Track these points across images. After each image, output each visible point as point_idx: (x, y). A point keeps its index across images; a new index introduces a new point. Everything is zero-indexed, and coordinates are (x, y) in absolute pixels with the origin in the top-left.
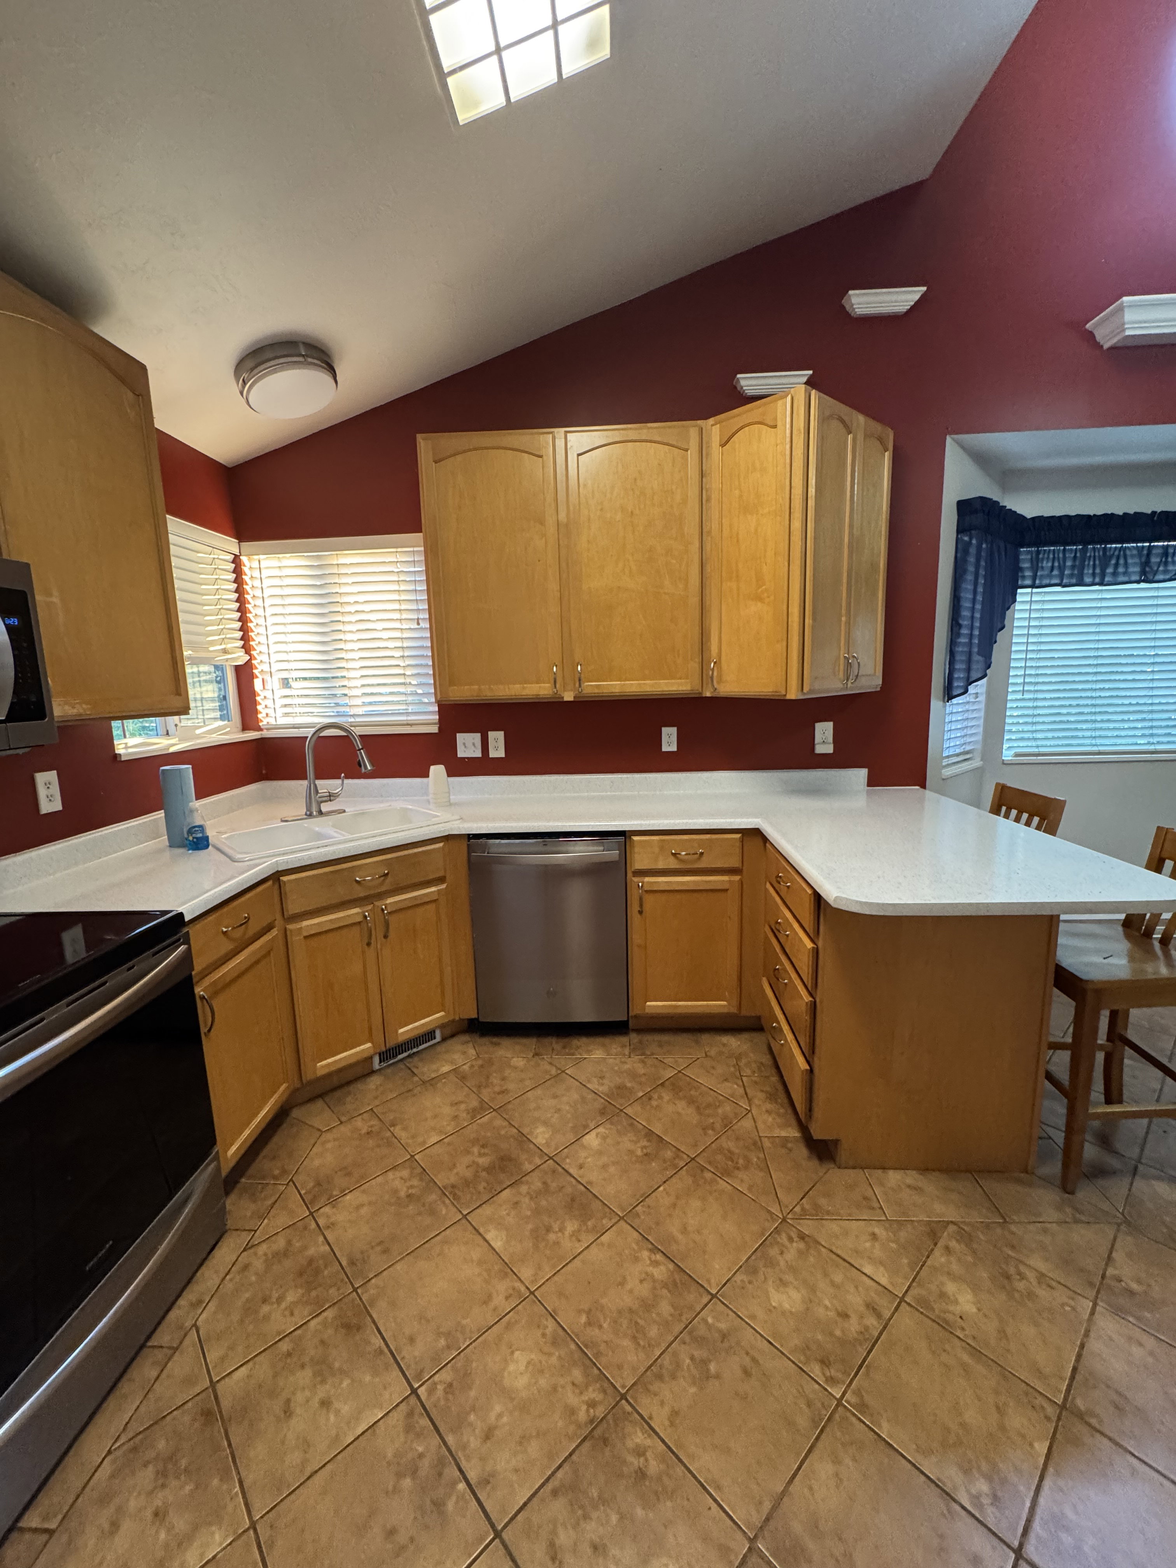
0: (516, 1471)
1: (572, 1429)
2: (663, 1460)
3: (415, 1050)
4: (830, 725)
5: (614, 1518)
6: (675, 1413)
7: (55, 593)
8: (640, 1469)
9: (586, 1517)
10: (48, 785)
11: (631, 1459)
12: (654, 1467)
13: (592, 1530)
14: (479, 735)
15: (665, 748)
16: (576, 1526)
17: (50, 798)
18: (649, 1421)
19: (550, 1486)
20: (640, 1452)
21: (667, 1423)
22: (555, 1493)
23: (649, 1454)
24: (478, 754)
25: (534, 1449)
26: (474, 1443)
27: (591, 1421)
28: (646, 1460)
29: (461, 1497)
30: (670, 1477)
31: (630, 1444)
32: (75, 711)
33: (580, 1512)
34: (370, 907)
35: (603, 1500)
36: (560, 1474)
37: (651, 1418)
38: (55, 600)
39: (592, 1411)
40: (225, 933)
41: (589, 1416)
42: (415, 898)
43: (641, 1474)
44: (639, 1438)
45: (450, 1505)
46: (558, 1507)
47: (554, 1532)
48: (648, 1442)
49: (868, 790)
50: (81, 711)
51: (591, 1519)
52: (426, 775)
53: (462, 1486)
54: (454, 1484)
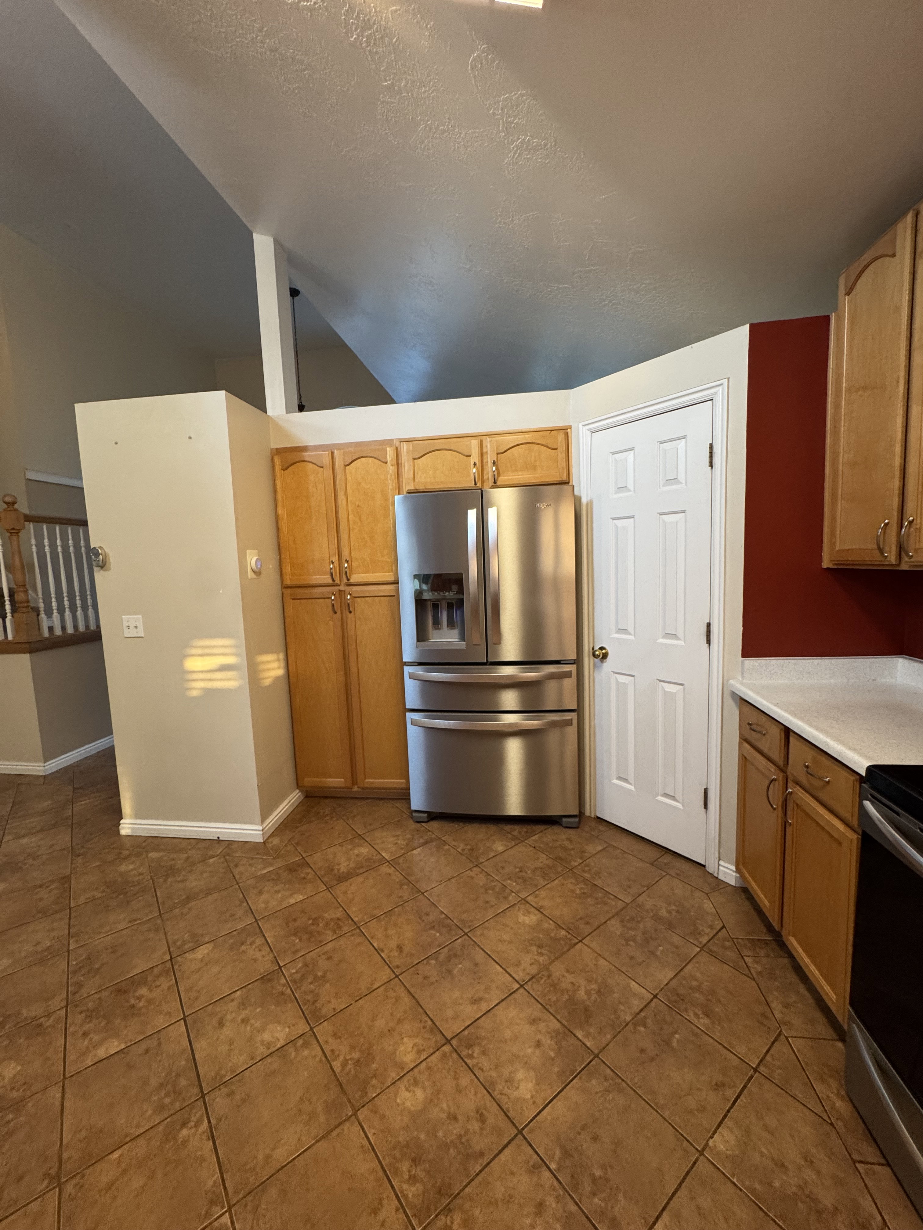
0: (512, 1173)
1: (467, 1206)
2: (397, 1172)
5: (440, 1134)
6: (375, 1212)
8: (416, 1166)
9: (460, 1136)
11: (421, 1174)
12: (405, 1166)
13: (456, 1129)
16: (467, 1132)
18: (400, 1207)
19: (485, 1160)
20: (413, 1179)
21: (385, 1202)
22: (481, 1154)
23: (406, 1177)
25: (499, 1190)
26: (551, 1201)
27: (450, 1211)
28: (409, 1172)
29: (552, 1158)
30: (395, 1158)
31: (419, 1187)
33: (464, 1140)
35: (446, 1146)
36: (478, 1168)
37: (397, 1210)
39: (449, 1223)
41: (451, 1217)
43: (415, 1161)
44: (412, 1191)
45: (558, 1153)
46: (478, 1144)
47: (482, 1129)
48: (405, 1186)
51: (456, 1135)
53: (553, 1166)
54: (559, 1169)
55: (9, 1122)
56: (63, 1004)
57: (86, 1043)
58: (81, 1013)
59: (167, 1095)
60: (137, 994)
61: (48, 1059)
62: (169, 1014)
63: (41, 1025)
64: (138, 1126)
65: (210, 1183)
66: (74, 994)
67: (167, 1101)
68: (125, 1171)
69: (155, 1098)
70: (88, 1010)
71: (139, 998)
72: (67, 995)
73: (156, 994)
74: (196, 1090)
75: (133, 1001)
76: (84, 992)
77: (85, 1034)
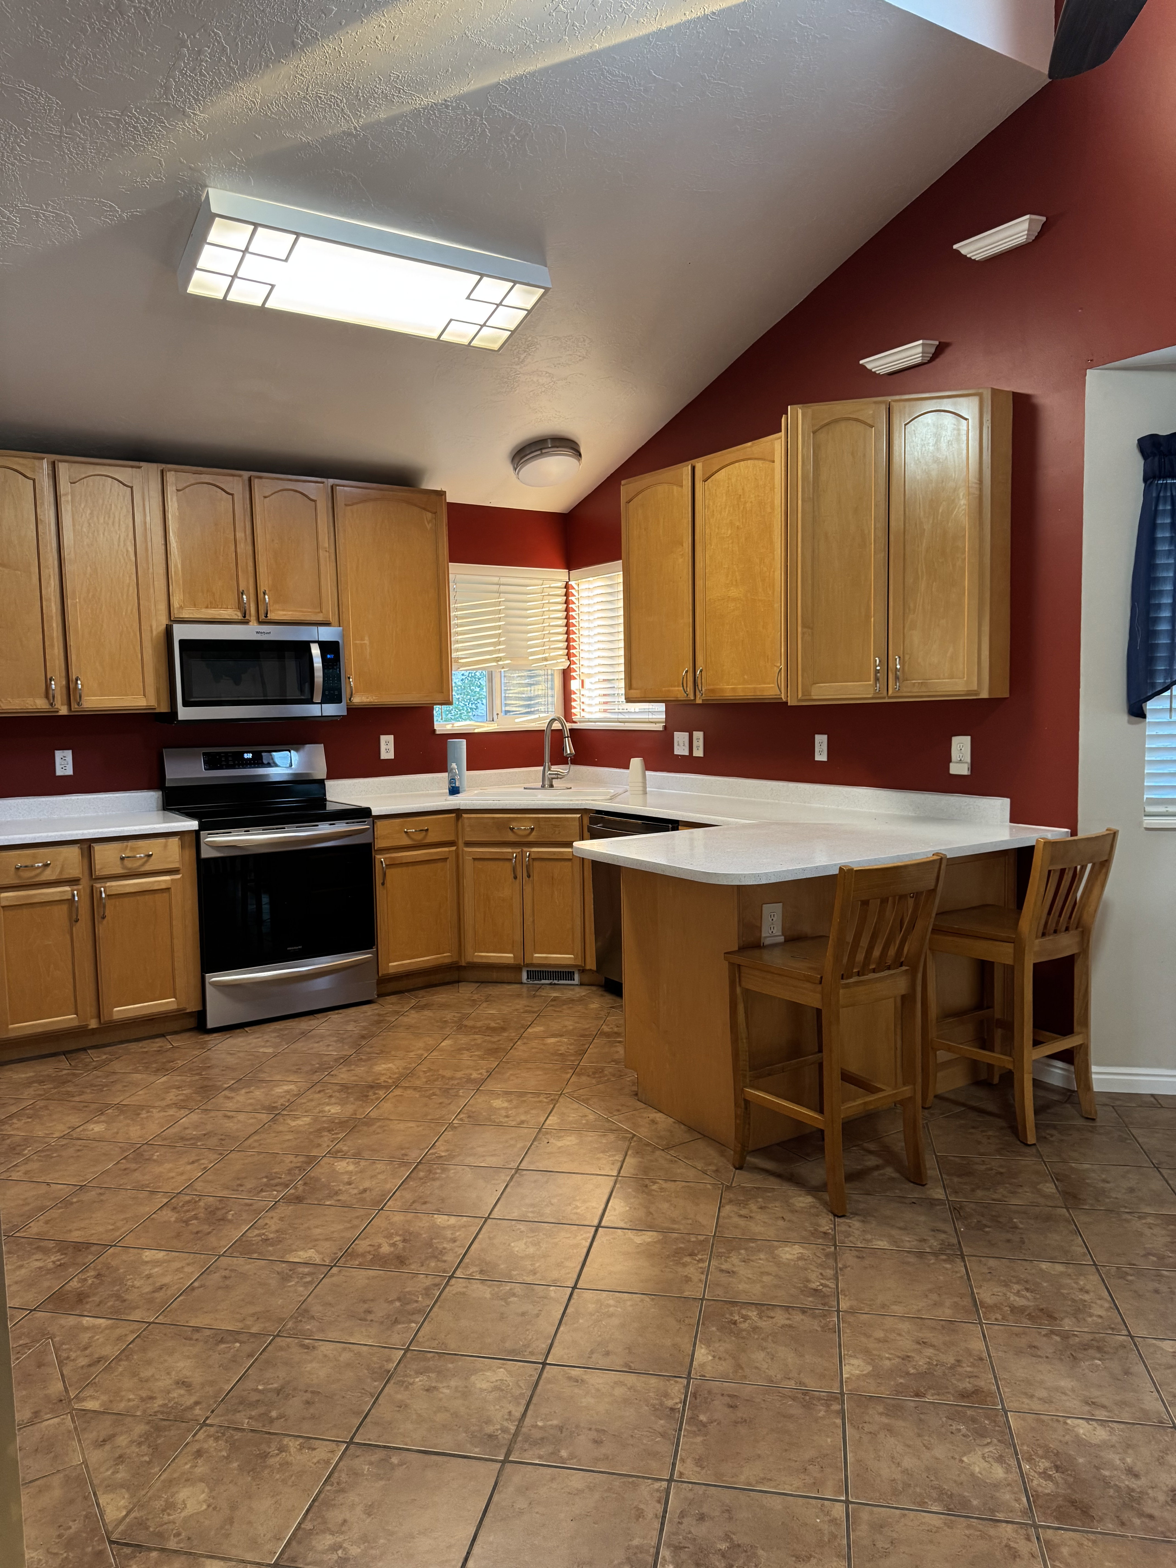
3: (556, 982)
4: (967, 740)
7: (367, 638)
10: (387, 743)
14: (687, 734)
15: (818, 758)
17: (387, 751)
24: (687, 753)
32: (368, 700)
34: (519, 850)
38: (367, 642)
40: (406, 832)
42: (554, 853)
49: (1010, 826)
50: (372, 700)
52: (627, 766)
55: (532, 1212)
56: (453, 1281)
57: (458, 1234)
58: (445, 1261)
59: (436, 1173)
60: (392, 1249)
61: (490, 1238)
62: (387, 1218)
63: (481, 1272)
64: (463, 1169)
65: (450, 1133)
66: (436, 1285)
67: (438, 1171)
68: (483, 1156)
69: (444, 1176)
70: (438, 1260)
71: (394, 1245)
72: (445, 1288)
73: (380, 1240)
74: (419, 1167)
75: (401, 1245)
76: (428, 1282)
77: (454, 1241)
